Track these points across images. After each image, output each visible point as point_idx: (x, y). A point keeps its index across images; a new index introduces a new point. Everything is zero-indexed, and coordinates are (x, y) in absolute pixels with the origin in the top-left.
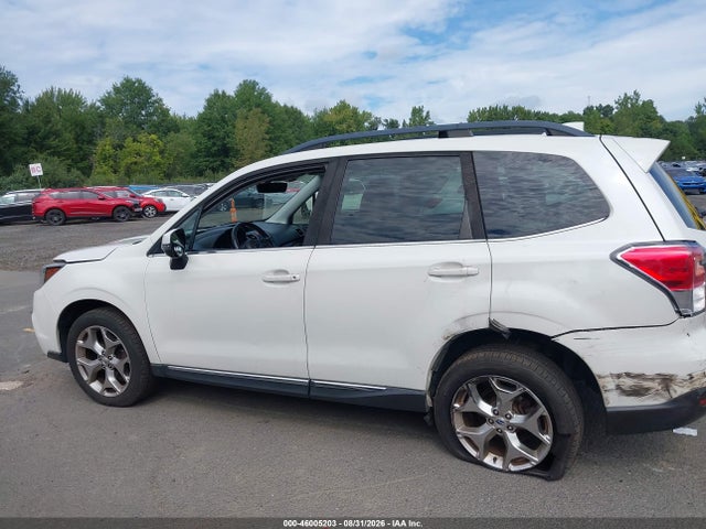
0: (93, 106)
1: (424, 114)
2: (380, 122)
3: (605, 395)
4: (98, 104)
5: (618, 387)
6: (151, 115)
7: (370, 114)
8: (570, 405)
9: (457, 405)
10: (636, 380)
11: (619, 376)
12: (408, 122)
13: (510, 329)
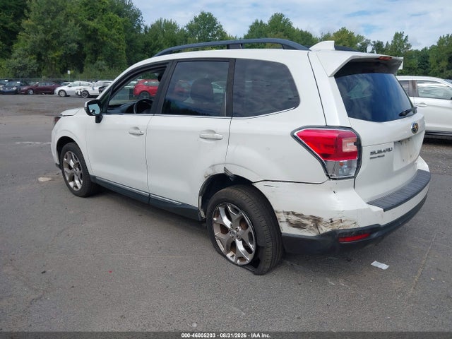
0: (182, 30)
1: (404, 38)
2: (369, 43)
3: (280, 224)
4: (185, 29)
5: (288, 220)
6: (214, 36)
7: (363, 37)
8: (265, 228)
9: (215, 219)
10: (298, 218)
11: (288, 213)
12: (390, 43)
13: (235, 175)
